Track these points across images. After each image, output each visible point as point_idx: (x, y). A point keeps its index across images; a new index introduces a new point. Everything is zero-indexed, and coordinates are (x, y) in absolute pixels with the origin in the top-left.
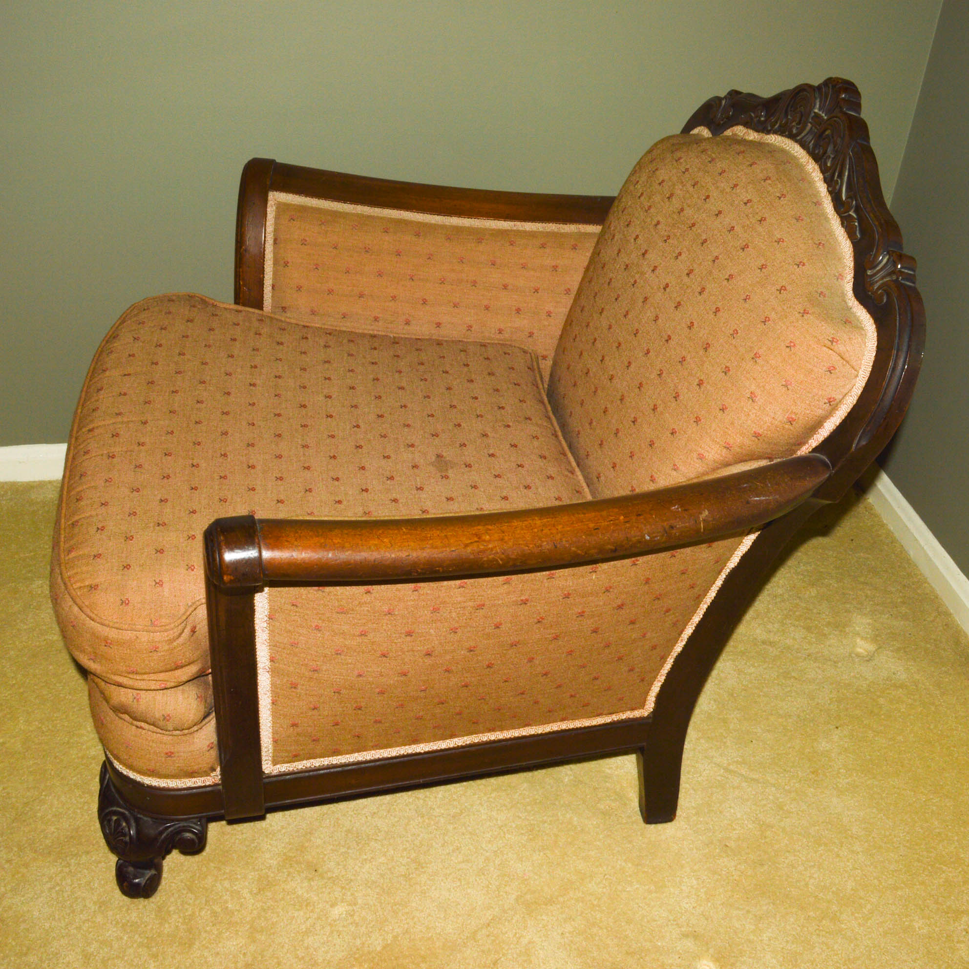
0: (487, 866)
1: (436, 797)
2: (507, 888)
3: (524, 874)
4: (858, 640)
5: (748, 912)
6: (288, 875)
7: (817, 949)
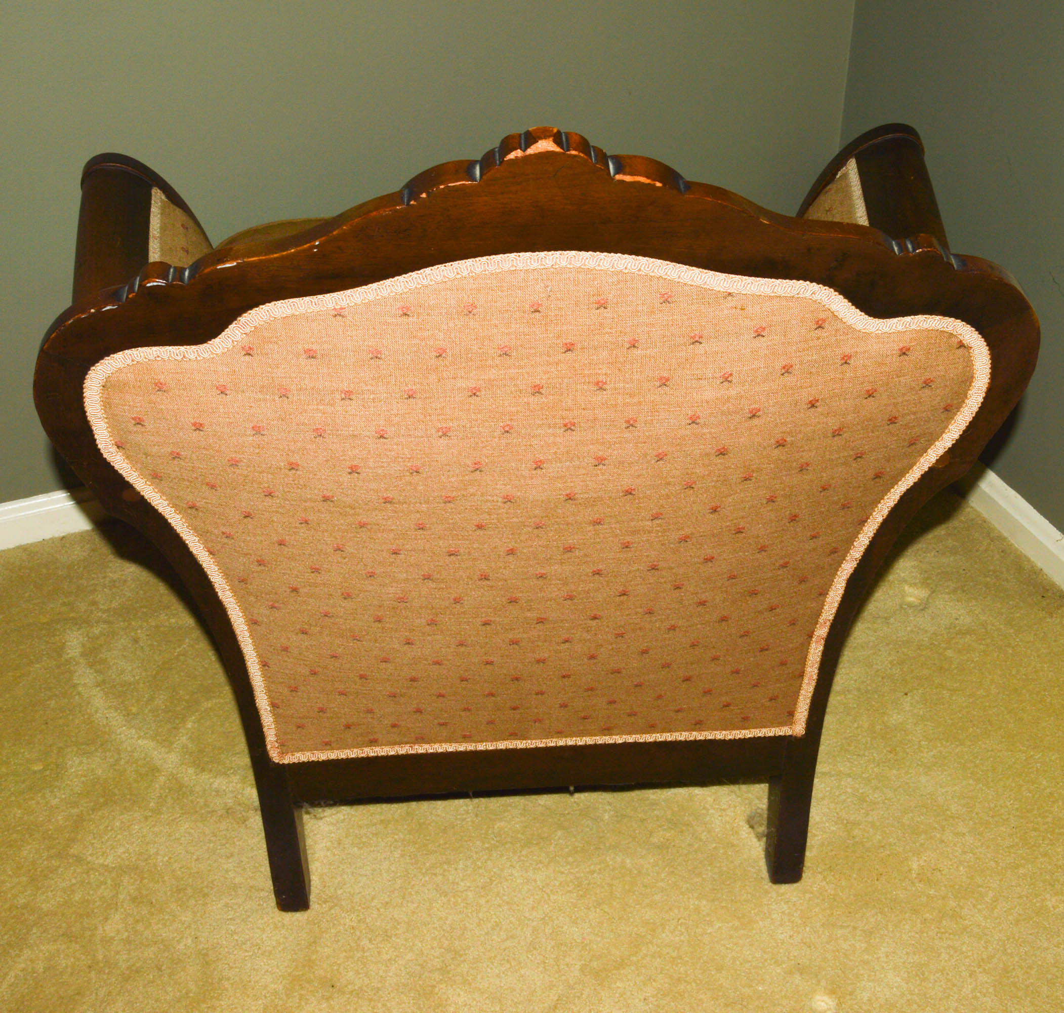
0: (537, 938)
1: (456, 869)
2: (567, 959)
3: (584, 938)
4: (906, 588)
5: (855, 928)
6: (300, 999)
7: (943, 955)
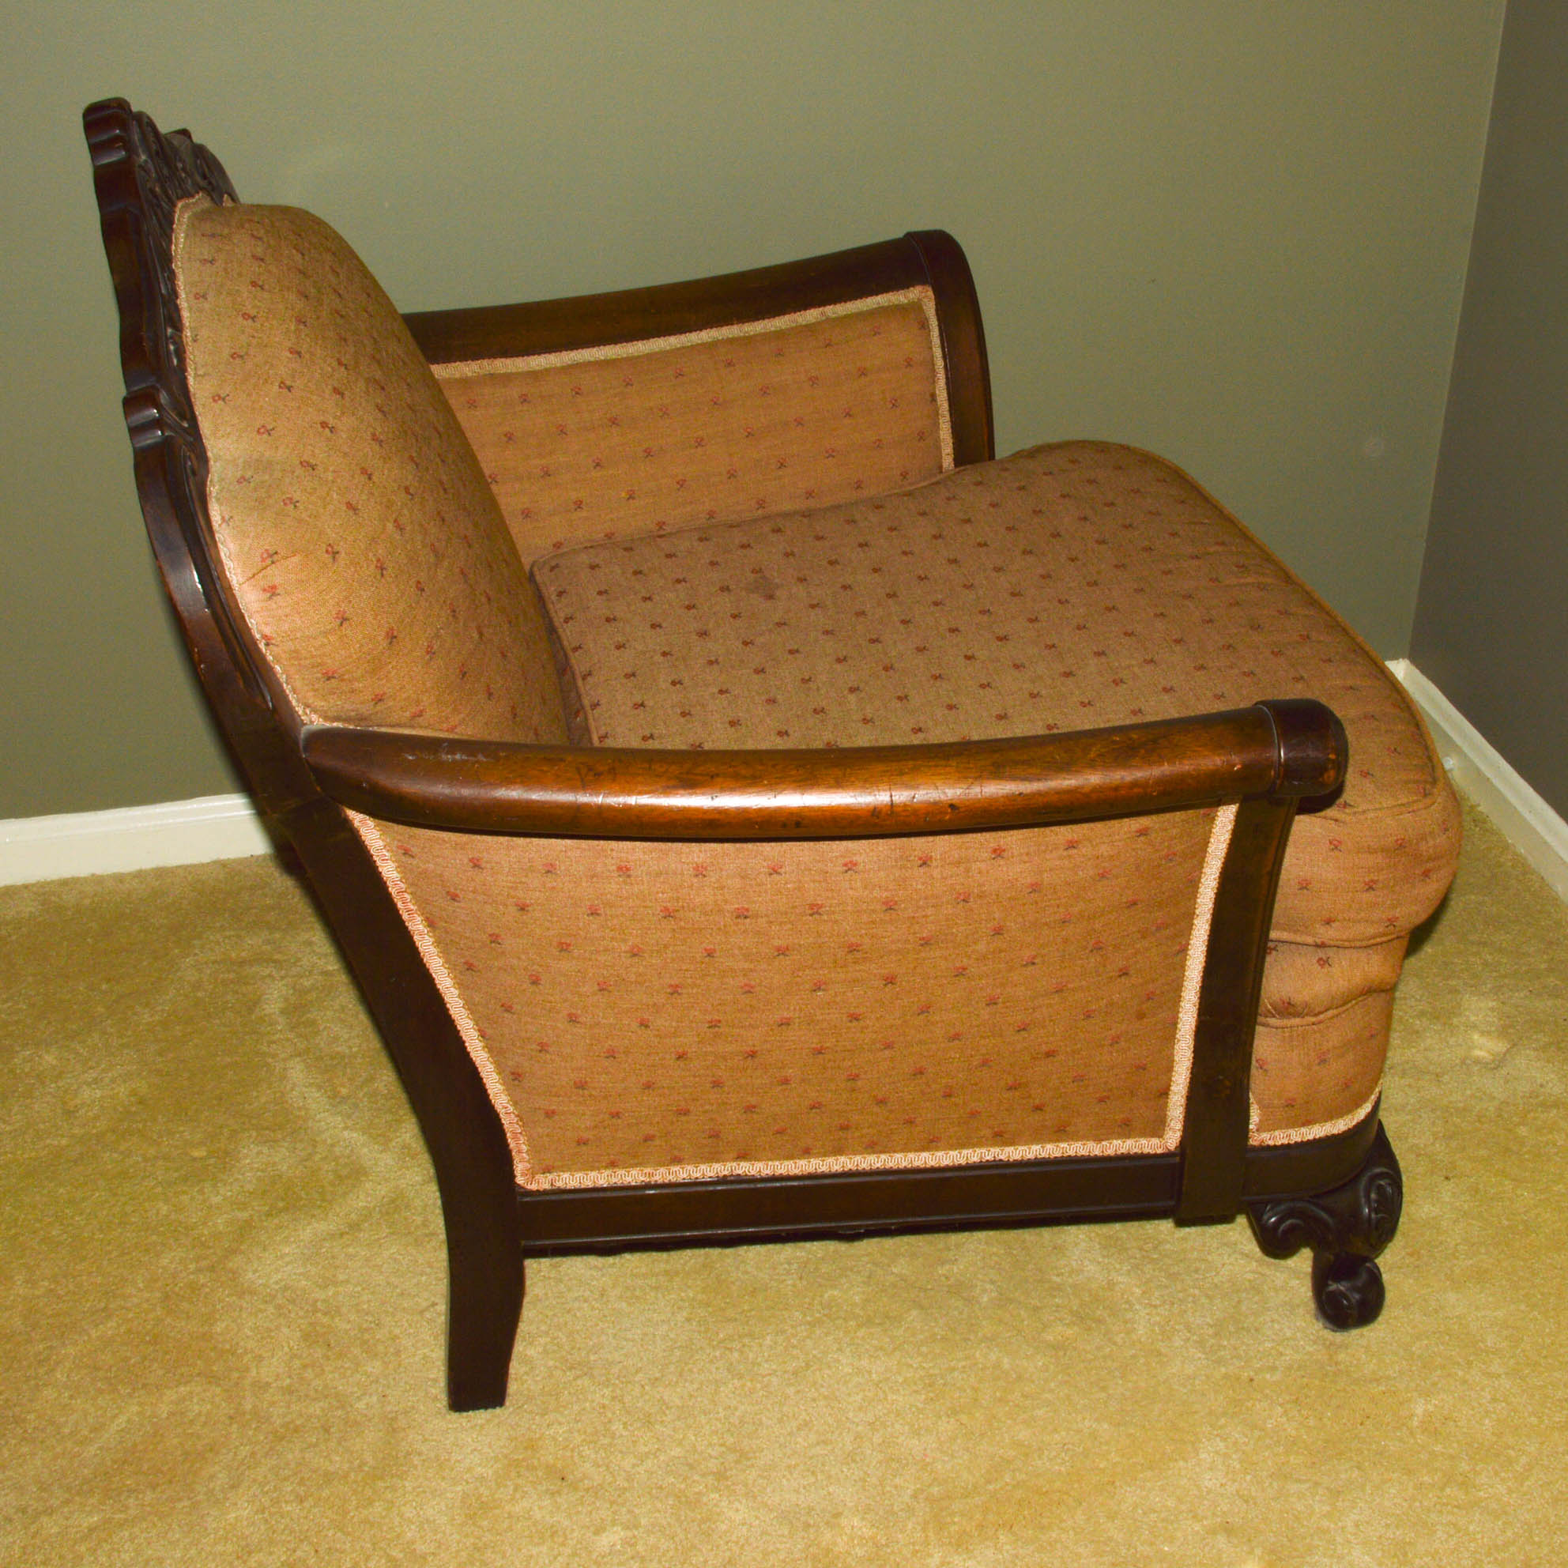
0: (859, 1447)
1: (760, 1346)
2: (897, 1481)
3: (926, 1456)
4: (1476, 1037)
5: (1316, 1484)
6: (516, 1490)
7: (1439, 1534)
